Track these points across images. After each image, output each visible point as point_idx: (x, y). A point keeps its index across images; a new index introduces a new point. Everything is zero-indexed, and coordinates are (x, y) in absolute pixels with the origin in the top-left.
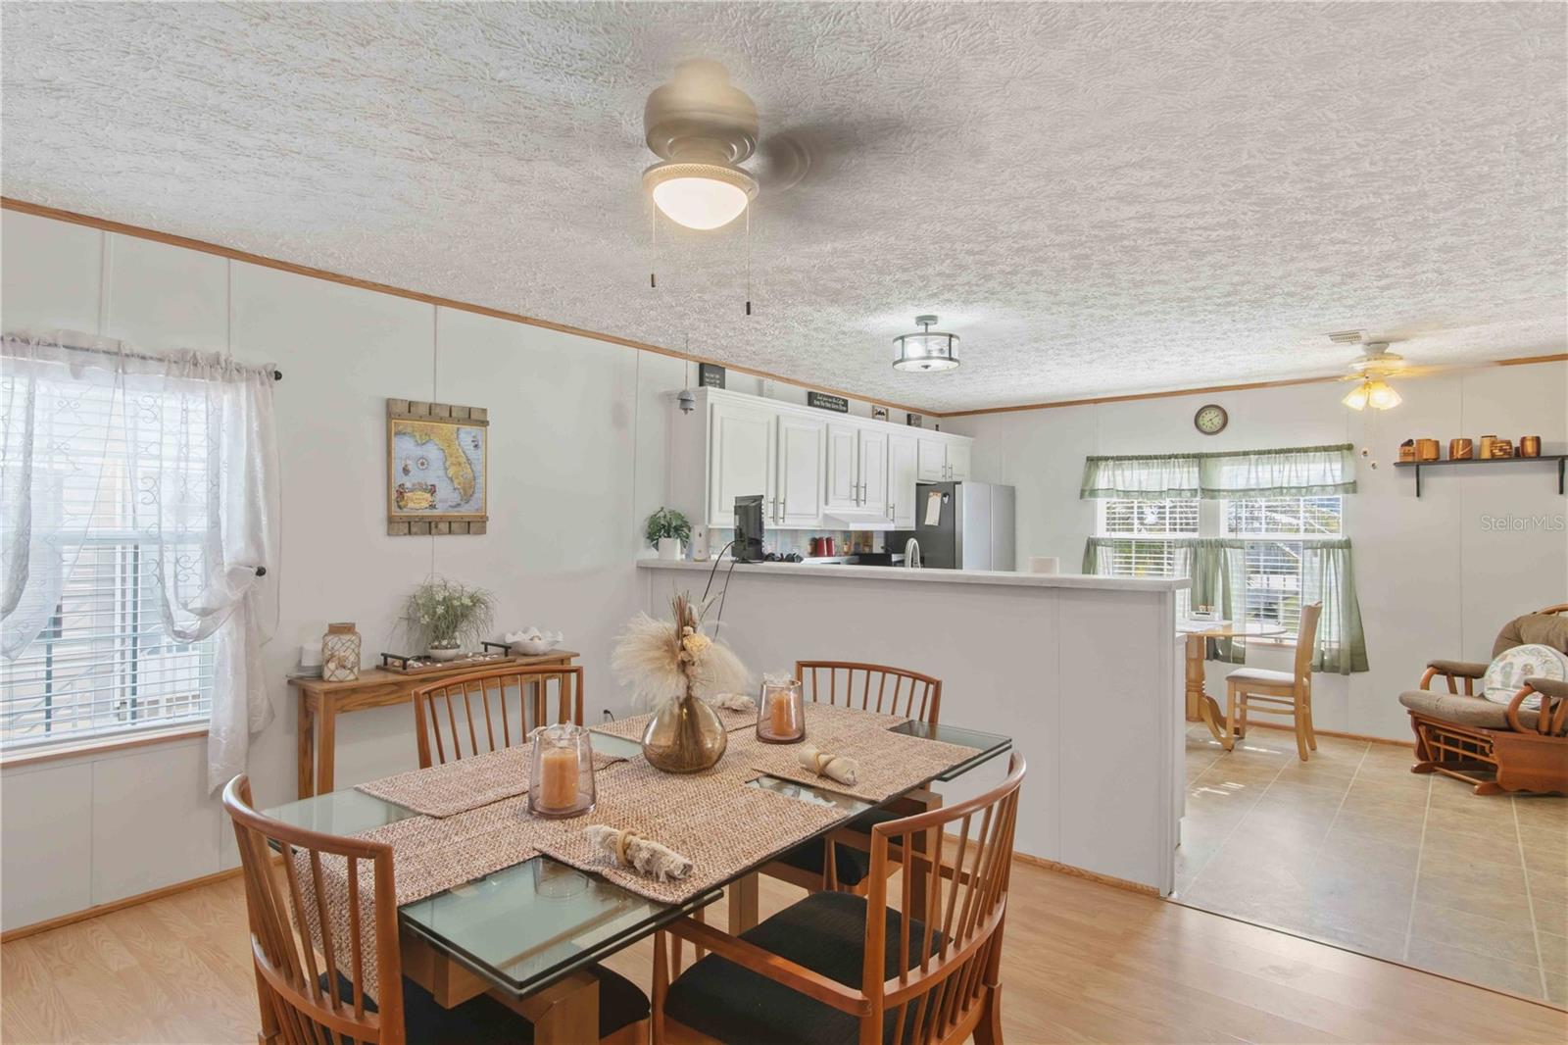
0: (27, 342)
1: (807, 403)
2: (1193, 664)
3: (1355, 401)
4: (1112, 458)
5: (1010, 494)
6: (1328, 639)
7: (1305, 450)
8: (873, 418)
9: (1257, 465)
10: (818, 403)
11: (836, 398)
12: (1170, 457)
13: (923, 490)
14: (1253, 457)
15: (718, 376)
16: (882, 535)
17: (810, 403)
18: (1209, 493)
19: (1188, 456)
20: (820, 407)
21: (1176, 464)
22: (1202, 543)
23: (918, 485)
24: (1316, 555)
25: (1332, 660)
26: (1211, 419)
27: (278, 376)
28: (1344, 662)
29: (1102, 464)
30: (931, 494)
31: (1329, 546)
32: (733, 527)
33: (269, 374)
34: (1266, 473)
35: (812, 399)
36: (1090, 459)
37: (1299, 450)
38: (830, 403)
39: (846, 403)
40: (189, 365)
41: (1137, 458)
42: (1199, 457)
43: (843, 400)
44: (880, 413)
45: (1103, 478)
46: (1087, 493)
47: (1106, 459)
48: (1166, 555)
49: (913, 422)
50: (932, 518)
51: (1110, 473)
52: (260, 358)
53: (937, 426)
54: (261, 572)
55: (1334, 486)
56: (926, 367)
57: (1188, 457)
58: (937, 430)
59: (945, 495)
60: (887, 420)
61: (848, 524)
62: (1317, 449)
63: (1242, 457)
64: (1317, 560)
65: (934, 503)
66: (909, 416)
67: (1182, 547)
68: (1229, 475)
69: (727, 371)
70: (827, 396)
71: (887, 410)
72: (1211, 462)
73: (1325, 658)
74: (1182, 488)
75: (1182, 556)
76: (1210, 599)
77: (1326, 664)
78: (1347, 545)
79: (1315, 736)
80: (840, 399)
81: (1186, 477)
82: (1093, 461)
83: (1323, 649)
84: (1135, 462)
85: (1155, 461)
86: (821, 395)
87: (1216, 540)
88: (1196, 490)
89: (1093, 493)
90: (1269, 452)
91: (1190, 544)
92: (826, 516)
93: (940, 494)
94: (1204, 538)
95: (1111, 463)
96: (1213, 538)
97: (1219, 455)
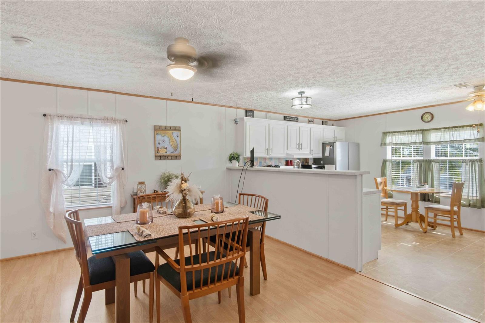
0: (72, 117)
1: (283, 119)
2: (414, 203)
3: (471, 108)
4: (391, 132)
5: (358, 145)
6: (472, 195)
7: (463, 127)
8: (308, 123)
9: (444, 132)
10: (287, 119)
11: (294, 117)
12: (412, 131)
13: (324, 145)
14: (442, 130)
15: (251, 113)
16: (313, 159)
17: (284, 119)
18: (427, 143)
19: (417, 131)
20: (288, 120)
21: (414, 133)
22: (423, 161)
23: (323, 143)
24: (467, 165)
25: (474, 203)
26: (427, 117)
27: (126, 121)
28: (479, 204)
29: (388, 134)
30: (327, 146)
31: (473, 161)
32: (250, 157)
33: (124, 121)
34: (447, 136)
35: (285, 118)
36: (384, 133)
37: (460, 127)
38: (292, 119)
39: (297, 119)
40: (107, 120)
41: (400, 132)
42: (422, 131)
43: (297, 118)
44: (311, 121)
45: (388, 139)
46: (383, 144)
47: (389, 132)
48: (412, 165)
49: (324, 123)
50: (327, 154)
51: (391, 137)
52: (123, 117)
53: (333, 124)
54: (123, 169)
55: (475, 139)
56: (302, 107)
57: (418, 131)
58: (333, 126)
59: (330, 146)
60: (314, 124)
61: (294, 156)
62: (467, 126)
63: (438, 130)
64: (468, 166)
65: (328, 149)
66: (323, 121)
67: (416, 162)
68: (433, 137)
69: (254, 111)
70: (289, 117)
71: (314, 120)
72: (426, 132)
73: (471, 202)
74: (416, 142)
75: (416, 165)
76: (426, 180)
77: (471, 204)
78: (481, 161)
79: (462, 230)
80: (295, 118)
81: (418, 138)
82: (385, 134)
83: (470, 199)
85: (407, 133)
86: (288, 117)
87: (429, 160)
88: (421, 142)
89: (385, 144)
90: (449, 128)
91: (419, 161)
92: (287, 154)
93: (329, 146)
94: (424, 159)
95: (391, 134)
96: (427, 159)
97: (430, 130)
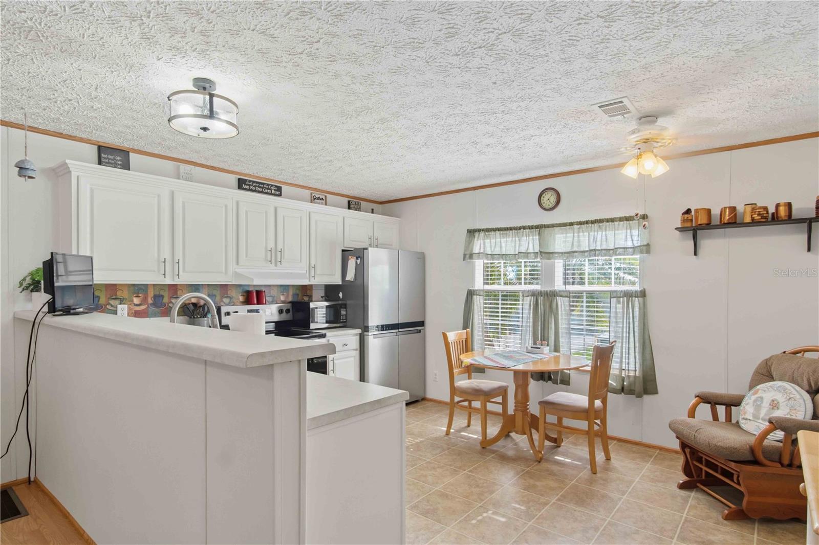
1: (236, 186)
2: (520, 390)
4: (483, 230)
5: (421, 258)
6: (627, 368)
7: (612, 220)
8: (311, 202)
9: (579, 232)
10: (247, 187)
11: (268, 184)
12: (520, 228)
13: (346, 254)
14: (576, 227)
15: (118, 158)
17: (240, 187)
18: (546, 254)
19: (531, 228)
20: (251, 190)
21: (525, 233)
22: (540, 293)
23: (343, 251)
24: (619, 302)
25: (630, 385)
26: (549, 199)
28: (638, 388)
29: (477, 234)
30: (350, 257)
31: (628, 295)
34: (585, 239)
35: (242, 184)
36: (469, 231)
37: (608, 220)
38: (261, 188)
39: (279, 189)
42: (539, 227)
43: (277, 186)
44: (318, 198)
45: (478, 245)
46: (467, 256)
47: (479, 230)
48: (521, 302)
49: (352, 206)
50: (350, 276)
51: (482, 241)
53: (373, 209)
55: (633, 248)
57: (533, 228)
58: (372, 213)
59: (357, 258)
60: (326, 205)
62: (621, 219)
63: (568, 227)
64: (620, 306)
65: (352, 263)
66: (349, 202)
67: (528, 296)
68: (560, 241)
69: (132, 154)
70: (258, 182)
71: (326, 196)
72: (547, 231)
73: (625, 383)
74: (528, 252)
75: (528, 303)
76: (546, 335)
77: (625, 388)
78: (643, 294)
80: (273, 185)
81: (530, 242)
82: (472, 232)
83: (623, 375)
84: (498, 233)
85: (511, 232)
86: (251, 181)
87: (550, 291)
88: (537, 253)
89: (471, 256)
90: (587, 222)
91: (534, 294)
92: (236, 273)
93: (355, 258)
94: (543, 289)
95: (482, 234)
96: (548, 289)
97: (553, 226)
